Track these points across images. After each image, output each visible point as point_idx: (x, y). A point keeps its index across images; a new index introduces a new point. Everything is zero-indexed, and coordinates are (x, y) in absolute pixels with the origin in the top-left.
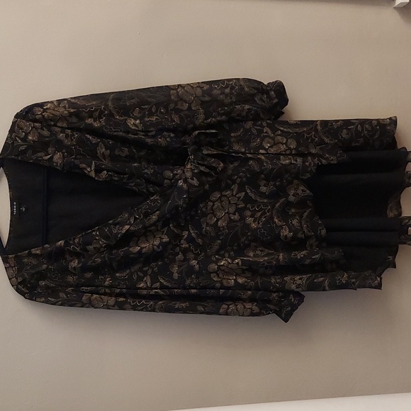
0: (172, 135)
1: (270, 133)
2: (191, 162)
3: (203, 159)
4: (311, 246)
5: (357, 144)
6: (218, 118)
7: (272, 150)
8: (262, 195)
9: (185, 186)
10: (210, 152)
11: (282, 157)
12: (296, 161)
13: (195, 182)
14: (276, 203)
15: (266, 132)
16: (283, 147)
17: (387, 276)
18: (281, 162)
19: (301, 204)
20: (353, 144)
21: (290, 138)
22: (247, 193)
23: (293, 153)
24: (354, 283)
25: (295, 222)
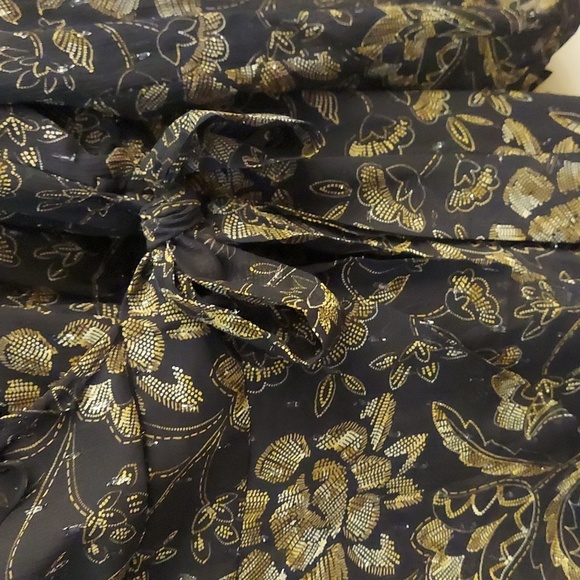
0: (53, 134)
2: (160, 283)
3: (225, 268)
6: (298, 63)
7: (550, 228)
8: (508, 444)
9: (125, 421)
10: (258, 231)
13: (181, 393)
22: (435, 440)
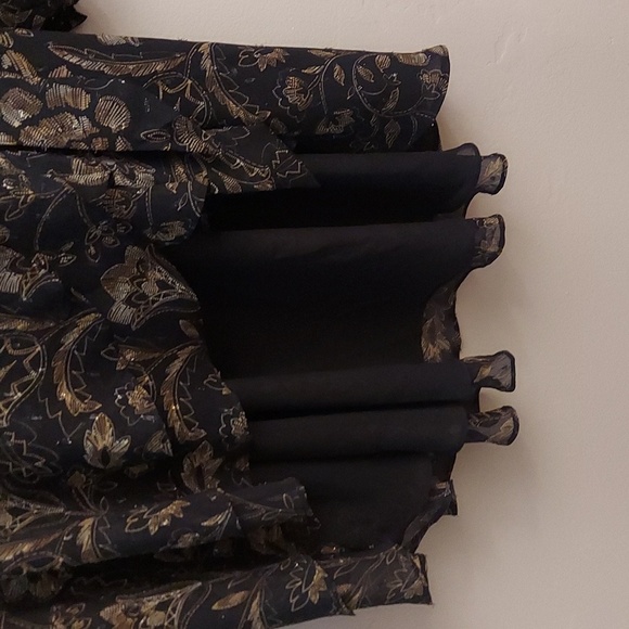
1: (27, 73)
4: (199, 473)
5: (332, 129)
7: (39, 136)
11: (76, 162)
12: (132, 177)
14: (64, 332)
15: (11, 69)
16: (79, 127)
17: (436, 543)
18: (75, 177)
19: (158, 331)
20: (321, 129)
21: (104, 93)
23: (119, 148)
24: (346, 598)
25: (137, 398)
